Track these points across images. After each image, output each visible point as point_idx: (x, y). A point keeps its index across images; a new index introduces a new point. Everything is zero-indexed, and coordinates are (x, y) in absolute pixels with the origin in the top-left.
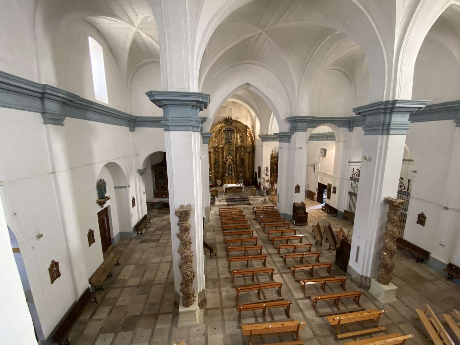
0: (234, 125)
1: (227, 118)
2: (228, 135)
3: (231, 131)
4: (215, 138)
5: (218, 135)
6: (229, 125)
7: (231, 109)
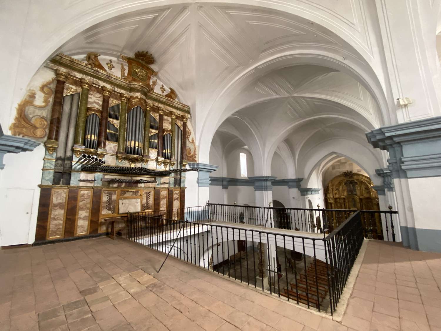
0: (355, 177)
1: (347, 172)
2: (350, 187)
3: (353, 183)
4: (336, 190)
5: (339, 187)
6: (350, 178)
7: (352, 164)
